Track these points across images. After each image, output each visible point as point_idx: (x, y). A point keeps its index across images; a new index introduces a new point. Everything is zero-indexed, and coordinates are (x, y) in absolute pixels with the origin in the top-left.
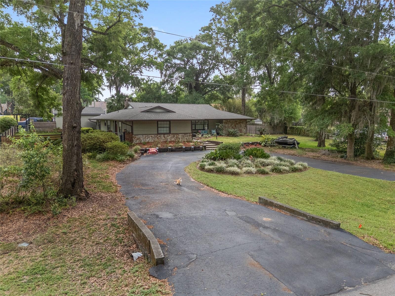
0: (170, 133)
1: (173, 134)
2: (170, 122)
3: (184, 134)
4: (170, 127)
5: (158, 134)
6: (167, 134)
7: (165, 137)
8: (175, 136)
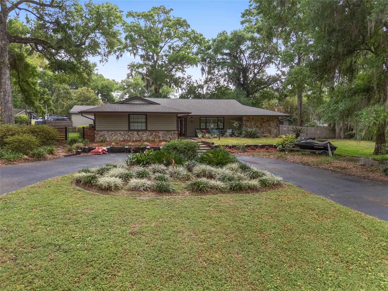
0: (146, 130)
1: (150, 131)
2: (146, 115)
3: (166, 132)
4: (146, 122)
5: (129, 130)
6: (142, 130)
7: (139, 135)
8: (154, 134)
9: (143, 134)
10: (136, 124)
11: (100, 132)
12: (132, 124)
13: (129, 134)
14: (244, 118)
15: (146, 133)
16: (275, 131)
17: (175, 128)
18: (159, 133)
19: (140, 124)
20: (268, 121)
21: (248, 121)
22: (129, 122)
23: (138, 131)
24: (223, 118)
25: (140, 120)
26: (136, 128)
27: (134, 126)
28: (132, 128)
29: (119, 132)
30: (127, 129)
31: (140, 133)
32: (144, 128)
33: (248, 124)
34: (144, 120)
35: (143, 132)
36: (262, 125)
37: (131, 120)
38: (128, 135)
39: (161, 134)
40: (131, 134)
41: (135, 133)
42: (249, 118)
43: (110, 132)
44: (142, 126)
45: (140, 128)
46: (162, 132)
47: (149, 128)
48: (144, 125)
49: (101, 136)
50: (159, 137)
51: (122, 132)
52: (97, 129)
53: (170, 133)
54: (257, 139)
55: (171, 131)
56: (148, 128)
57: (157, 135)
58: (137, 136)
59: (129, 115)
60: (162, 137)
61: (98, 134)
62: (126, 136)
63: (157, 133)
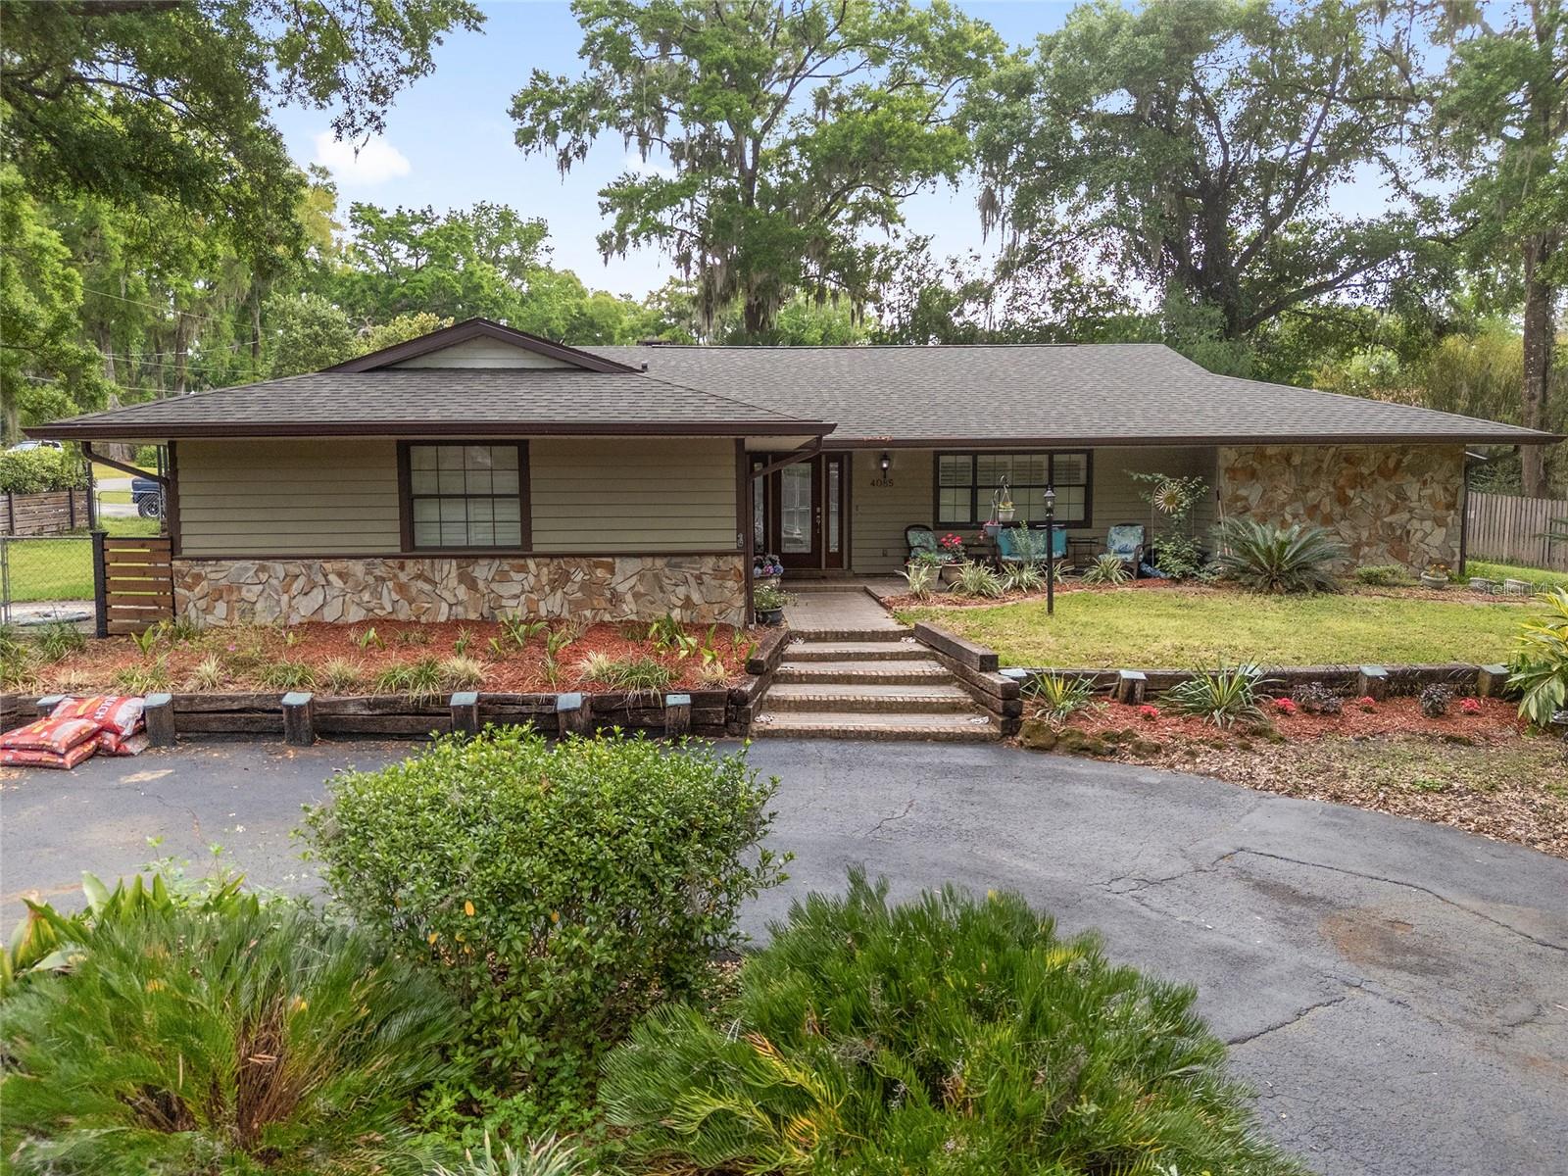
0: (522, 551)
1: (552, 556)
2: (523, 448)
3: (659, 563)
4: (524, 496)
5: (410, 548)
6: (494, 553)
7: (472, 585)
8: (579, 577)
9: (503, 577)
10: (454, 511)
11: (207, 569)
12: (426, 512)
13: (403, 577)
14: (1227, 456)
15: (524, 569)
16: (1435, 539)
17: (729, 539)
18: (611, 569)
19: (480, 511)
20: (1384, 472)
21: (1253, 475)
22: (408, 501)
23: (467, 555)
24: (1081, 459)
25: (479, 483)
26: (454, 537)
27: (443, 525)
28: (427, 537)
29: (338, 565)
30: (393, 542)
31: (482, 571)
32: (511, 536)
33: (1253, 493)
34: (509, 482)
35: (506, 565)
36: (1343, 500)
37: (421, 484)
38: (402, 589)
39: (625, 578)
40: (418, 577)
41: (449, 568)
42: (1262, 457)
43: (279, 568)
44: (498, 525)
45: (480, 537)
46: (633, 565)
47: (541, 542)
48: (511, 512)
49: (218, 595)
50: (616, 599)
51: (358, 568)
52: (190, 544)
53: (689, 569)
54: (1323, 600)
55: (702, 554)
56: (535, 537)
57: (601, 584)
58: (462, 592)
59: (404, 451)
60: (637, 596)
61: (198, 578)
62: (388, 596)
63: (600, 573)
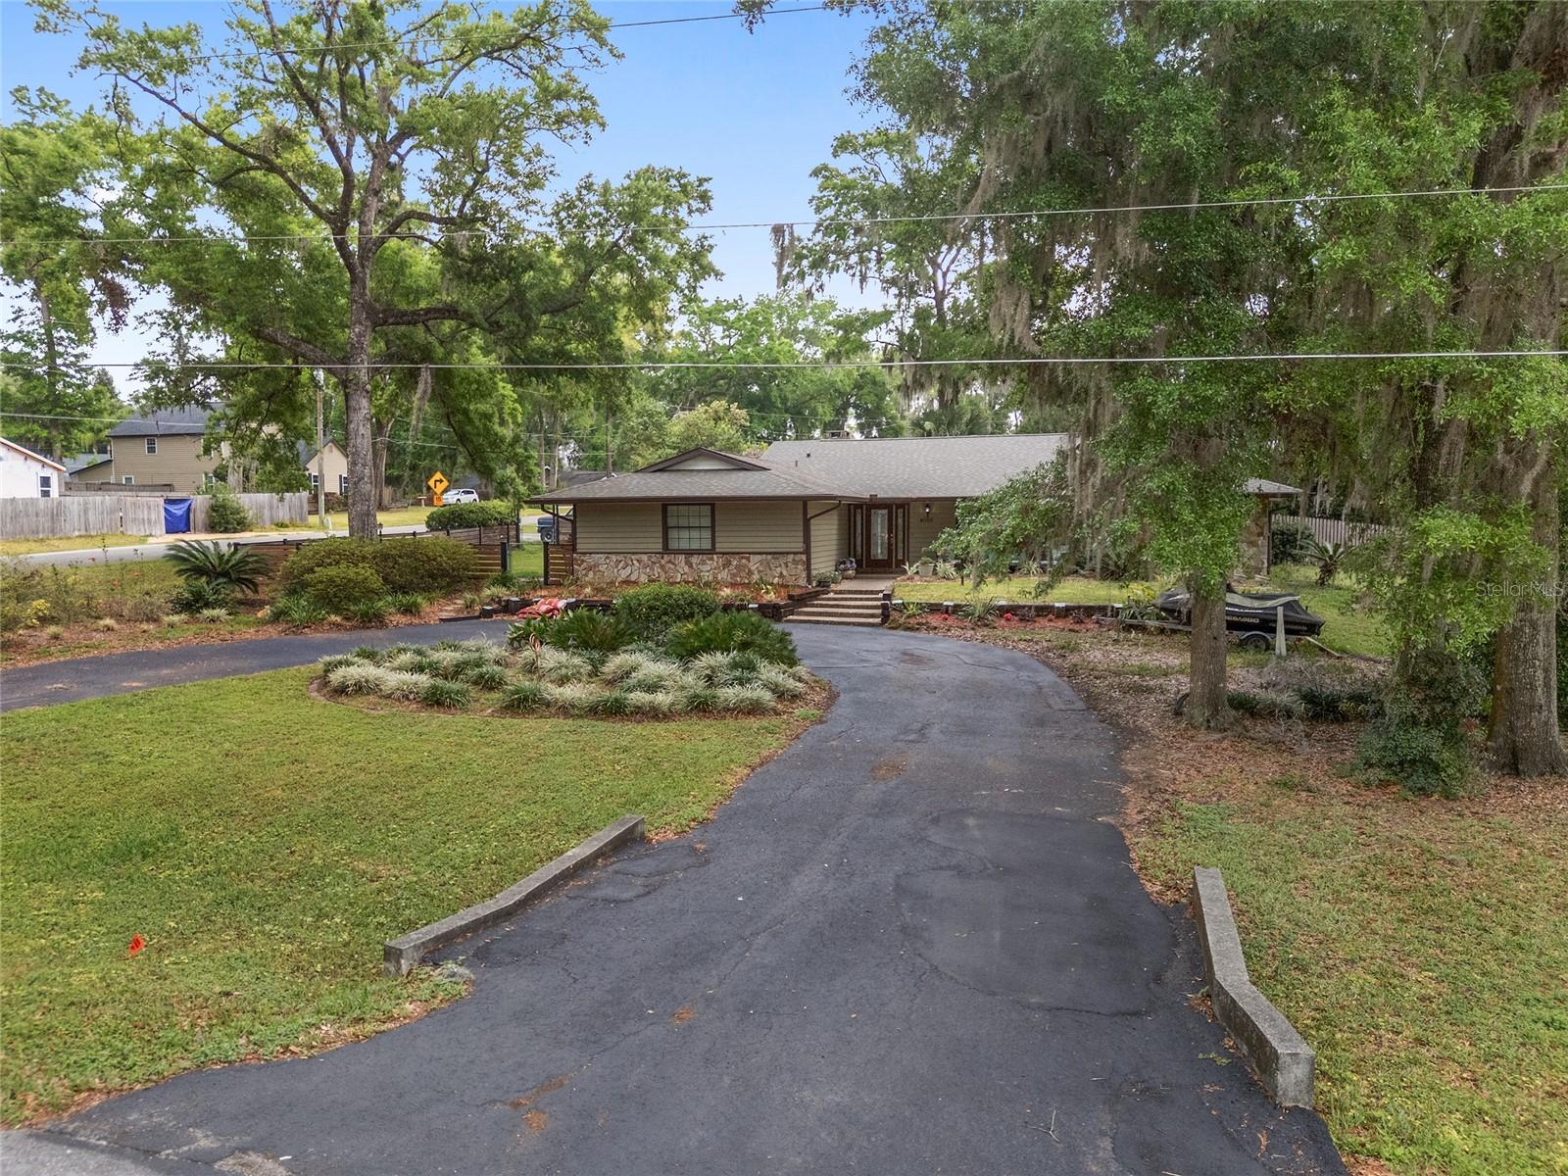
0: (712, 551)
4: (713, 528)
9: (703, 563)
10: (685, 534)
11: (586, 558)
12: (673, 534)
13: (663, 562)
15: (712, 559)
18: (748, 559)
19: (695, 534)
22: (666, 529)
23: (689, 553)
25: (694, 522)
26: (684, 545)
27: (682, 539)
28: (673, 545)
29: (637, 556)
30: (659, 547)
31: (695, 560)
32: (707, 545)
34: (707, 522)
35: (705, 557)
37: (671, 522)
38: (662, 567)
39: (754, 563)
40: (670, 562)
41: (682, 557)
43: (614, 557)
44: (699, 540)
45: (695, 546)
46: (759, 557)
47: (719, 547)
48: (707, 534)
50: (750, 573)
51: (645, 558)
52: (580, 547)
53: (782, 560)
55: (788, 553)
56: (717, 545)
57: (745, 566)
58: (686, 569)
59: (665, 508)
60: (759, 572)
61: (583, 561)
62: (657, 570)
63: (744, 561)
